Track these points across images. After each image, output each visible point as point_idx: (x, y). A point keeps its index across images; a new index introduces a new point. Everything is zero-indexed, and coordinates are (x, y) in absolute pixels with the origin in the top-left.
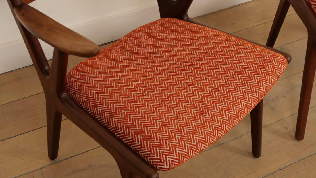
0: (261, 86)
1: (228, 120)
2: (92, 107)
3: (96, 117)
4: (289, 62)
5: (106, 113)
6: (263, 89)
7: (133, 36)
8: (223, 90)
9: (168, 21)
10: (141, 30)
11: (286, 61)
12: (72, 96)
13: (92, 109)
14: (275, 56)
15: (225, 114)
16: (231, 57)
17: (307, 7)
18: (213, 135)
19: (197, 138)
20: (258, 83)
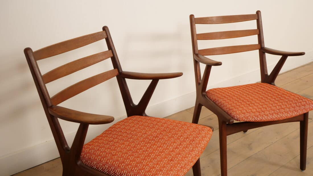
0: (201, 144)
1: (188, 163)
2: (101, 166)
3: (100, 169)
4: (213, 131)
5: (106, 165)
6: (203, 145)
7: (114, 127)
8: (180, 147)
9: (134, 117)
10: (118, 124)
11: (211, 130)
12: (85, 163)
13: (101, 167)
14: (205, 128)
15: (185, 160)
16: (179, 131)
17: (214, 104)
18: (181, 171)
19: (173, 173)
20: (199, 142)
